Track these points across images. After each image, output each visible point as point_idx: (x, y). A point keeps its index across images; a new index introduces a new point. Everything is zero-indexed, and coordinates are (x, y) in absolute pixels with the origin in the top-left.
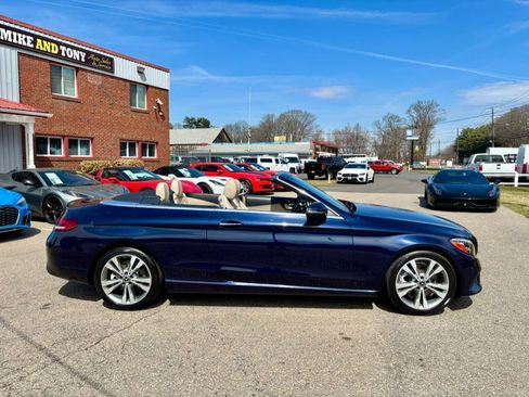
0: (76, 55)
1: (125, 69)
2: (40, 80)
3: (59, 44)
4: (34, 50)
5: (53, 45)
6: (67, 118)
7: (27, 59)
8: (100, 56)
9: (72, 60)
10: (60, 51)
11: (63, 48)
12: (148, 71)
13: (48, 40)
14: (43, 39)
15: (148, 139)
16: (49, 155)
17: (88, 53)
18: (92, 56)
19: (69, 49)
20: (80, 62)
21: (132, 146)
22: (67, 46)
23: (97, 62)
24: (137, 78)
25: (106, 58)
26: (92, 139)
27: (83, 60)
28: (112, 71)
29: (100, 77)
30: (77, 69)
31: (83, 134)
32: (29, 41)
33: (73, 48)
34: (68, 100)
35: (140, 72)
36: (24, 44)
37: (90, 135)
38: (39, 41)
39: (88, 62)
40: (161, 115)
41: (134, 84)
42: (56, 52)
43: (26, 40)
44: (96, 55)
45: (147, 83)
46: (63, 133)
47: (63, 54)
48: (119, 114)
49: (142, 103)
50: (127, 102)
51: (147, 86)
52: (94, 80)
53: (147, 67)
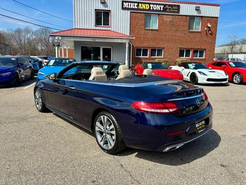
0: (158, 7)
1: (187, 10)
2: (140, 22)
3: (149, 4)
4: (138, 9)
5: (147, 5)
6: (151, 39)
7: (135, 14)
8: (171, 6)
9: (156, 11)
10: (150, 7)
11: (152, 5)
12: (202, 7)
13: (144, 3)
14: (142, 3)
15: (199, 47)
16: (142, 56)
17: (165, 5)
18: (167, 7)
19: (155, 5)
20: (160, 11)
21: (188, 52)
22: (154, 4)
23: (170, 9)
24: (195, 13)
25: (175, 6)
26: (164, 48)
27: (162, 9)
28: (179, 12)
29: (171, 17)
30: (159, 14)
31: (159, 46)
32: (135, 6)
33: (156, 4)
34: (152, 30)
35: (198, 9)
36: (133, 7)
37: (162, 46)
38: (140, 5)
39: (165, 10)
41: (192, 18)
42: (148, 8)
43: (134, 5)
44: (169, 5)
45: (201, 15)
46: (149, 46)
47: (152, 9)
48: (180, 35)
49: (197, 27)
50: (187, 28)
51: (202, 17)
52: (167, 19)
53: (200, 6)
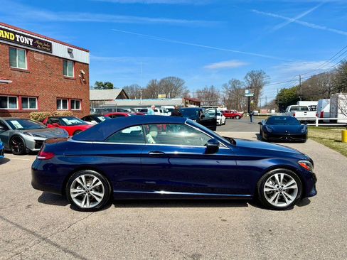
0: (26, 41)
1: (59, 50)
2: (2, 58)
3: (15, 33)
5: (11, 34)
6: (20, 83)
8: (43, 42)
9: (24, 44)
10: (16, 38)
11: (18, 36)
12: (75, 51)
14: (4, 30)
15: (75, 97)
16: (8, 109)
17: (35, 40)
18: (37, 42)
19: (22, 37)
20: (29, 45)
21: (65, 102)
22: (21, 35)
23: (41, 46)
24: (68, 56)
25: (46, 42)
26: (38, 97)
27: (31, 44)
28: (51, 51)
29: (43, 56)
30: (27, 50)
31: (31, 94)
33: (24, 36)
34: (21, 71)
35: (70, 52)
37: (36, 95)
38: (2, 31)
39: (35, 45)
40: (84, 80)
41: (65, 60)
42: (13, 39)
44: (40, 41)
45: (74, 59)
46: (18, 94)
47: (18, 40)
48: (55, 81)
49: (71, 73)
50: (61, 73)
51: (75, 62)
52: (39, 57)
53: (74, 49)
